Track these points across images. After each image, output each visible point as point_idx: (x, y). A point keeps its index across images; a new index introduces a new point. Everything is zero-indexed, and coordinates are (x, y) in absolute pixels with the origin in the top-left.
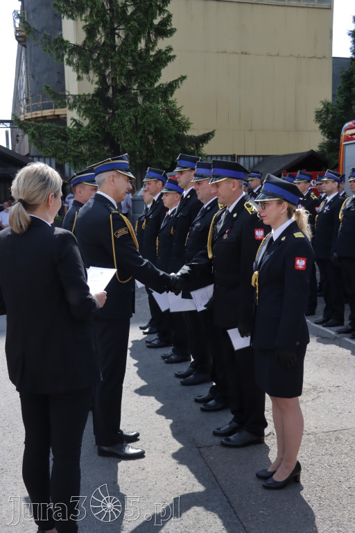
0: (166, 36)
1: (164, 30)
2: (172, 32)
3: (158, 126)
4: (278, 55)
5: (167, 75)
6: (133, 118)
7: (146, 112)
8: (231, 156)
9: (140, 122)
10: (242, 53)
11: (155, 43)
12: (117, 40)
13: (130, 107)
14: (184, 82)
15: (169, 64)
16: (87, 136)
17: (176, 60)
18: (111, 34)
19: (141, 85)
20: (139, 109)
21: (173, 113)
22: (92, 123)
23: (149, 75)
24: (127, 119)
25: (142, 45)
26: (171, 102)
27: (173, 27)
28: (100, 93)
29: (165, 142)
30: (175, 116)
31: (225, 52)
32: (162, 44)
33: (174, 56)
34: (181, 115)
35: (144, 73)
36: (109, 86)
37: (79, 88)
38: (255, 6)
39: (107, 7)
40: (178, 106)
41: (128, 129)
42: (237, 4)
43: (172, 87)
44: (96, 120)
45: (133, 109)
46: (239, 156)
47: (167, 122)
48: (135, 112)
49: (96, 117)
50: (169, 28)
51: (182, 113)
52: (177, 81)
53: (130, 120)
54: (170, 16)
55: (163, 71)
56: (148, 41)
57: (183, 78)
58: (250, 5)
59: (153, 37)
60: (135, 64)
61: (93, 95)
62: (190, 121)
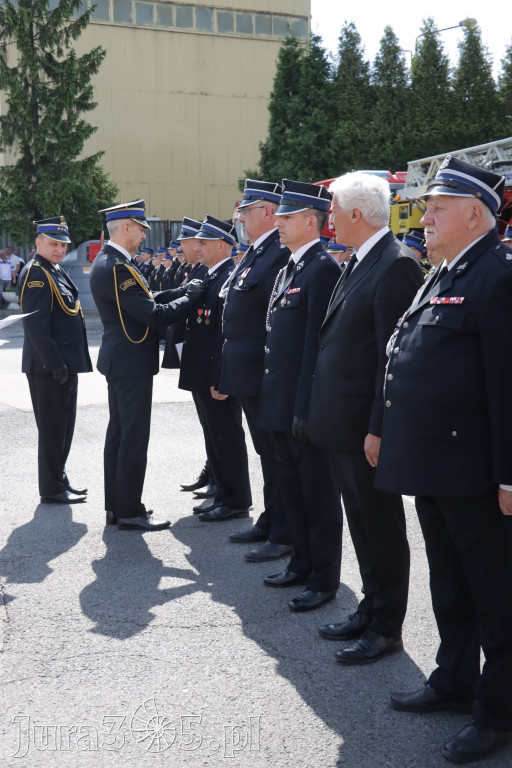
0: (88, 109)
1: (84, 104)
2: (93, 106)
3: (81, 195)
4: (245, 96)
5: (88, 148)
6: (52, 192)
7: (64, 186)
8: (164, 222)
9: (58, 195)
10: (202, 93)
11: (77, 116)
12: (40, 113)
13: (51, 179)
14: (103, 156)
15: (91, 136)
16: (10, 206)
17: (98, 131)
18: (35, 107)
19: (62, 158)
20: (58, 183)
21: (98, 181)
22: (17, 193)
23: (69, 150)
24: (46, 192)
25: (64, 117)
26: (97, 169)
27: (94, 100)
28: (25, 165)
29: (87, 211)
30: (101, 182)
31: (181, 92)
32: (85, 117)
33: (96, 128)
34: (106, 182)
35: (65, 148)
36: (32, 158)
37: (5, 160)
38: (216, 39)
39: (30, 82)
40: (105, 172)
41: (48, 201)
42: (194, 36)
43: (91, 160)
44: (19, 189)
45: (53, 183)
46: (172, 222)
47: (93, 191)
48: (54, 186)
49: (19, 188)
50: (90, 102)
51: (109, 179)
52: (95, 156)
53: (49, 194)
54: (91, 88)
55: (86, 142)
56: (70, 114)
57: (102, 153)
58: (210, 38)
59: (74, 110)
60: (58, 137)
61: (17, 167)
62: (118, 187)
